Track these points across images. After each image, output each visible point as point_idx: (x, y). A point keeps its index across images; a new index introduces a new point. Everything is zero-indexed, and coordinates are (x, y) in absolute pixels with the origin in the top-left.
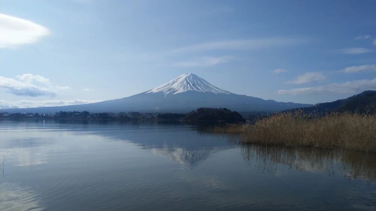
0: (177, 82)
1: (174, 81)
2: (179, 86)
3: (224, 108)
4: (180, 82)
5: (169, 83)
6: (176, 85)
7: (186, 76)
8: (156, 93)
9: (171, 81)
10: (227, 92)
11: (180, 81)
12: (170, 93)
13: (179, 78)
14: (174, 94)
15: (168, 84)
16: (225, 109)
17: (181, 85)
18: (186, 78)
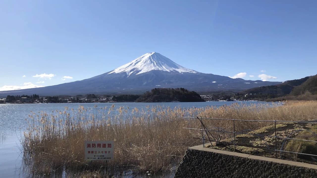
0: (140, 61)
1: (138, 61)
2: (143, 66)
3: (181, 88)
4: (143, 62)
5: (132, 63)
6: (139, 65)
7: (150, 55)
8: (118, 74)
9: (134, 61)
10: (192, 71)
11: (144, 60)
12: (133, 73)
13: (143, 57)
14: (138, 74)
15: (131, 65)
16: (183, 89)
17: (144, 65)
18: (150, 57)
